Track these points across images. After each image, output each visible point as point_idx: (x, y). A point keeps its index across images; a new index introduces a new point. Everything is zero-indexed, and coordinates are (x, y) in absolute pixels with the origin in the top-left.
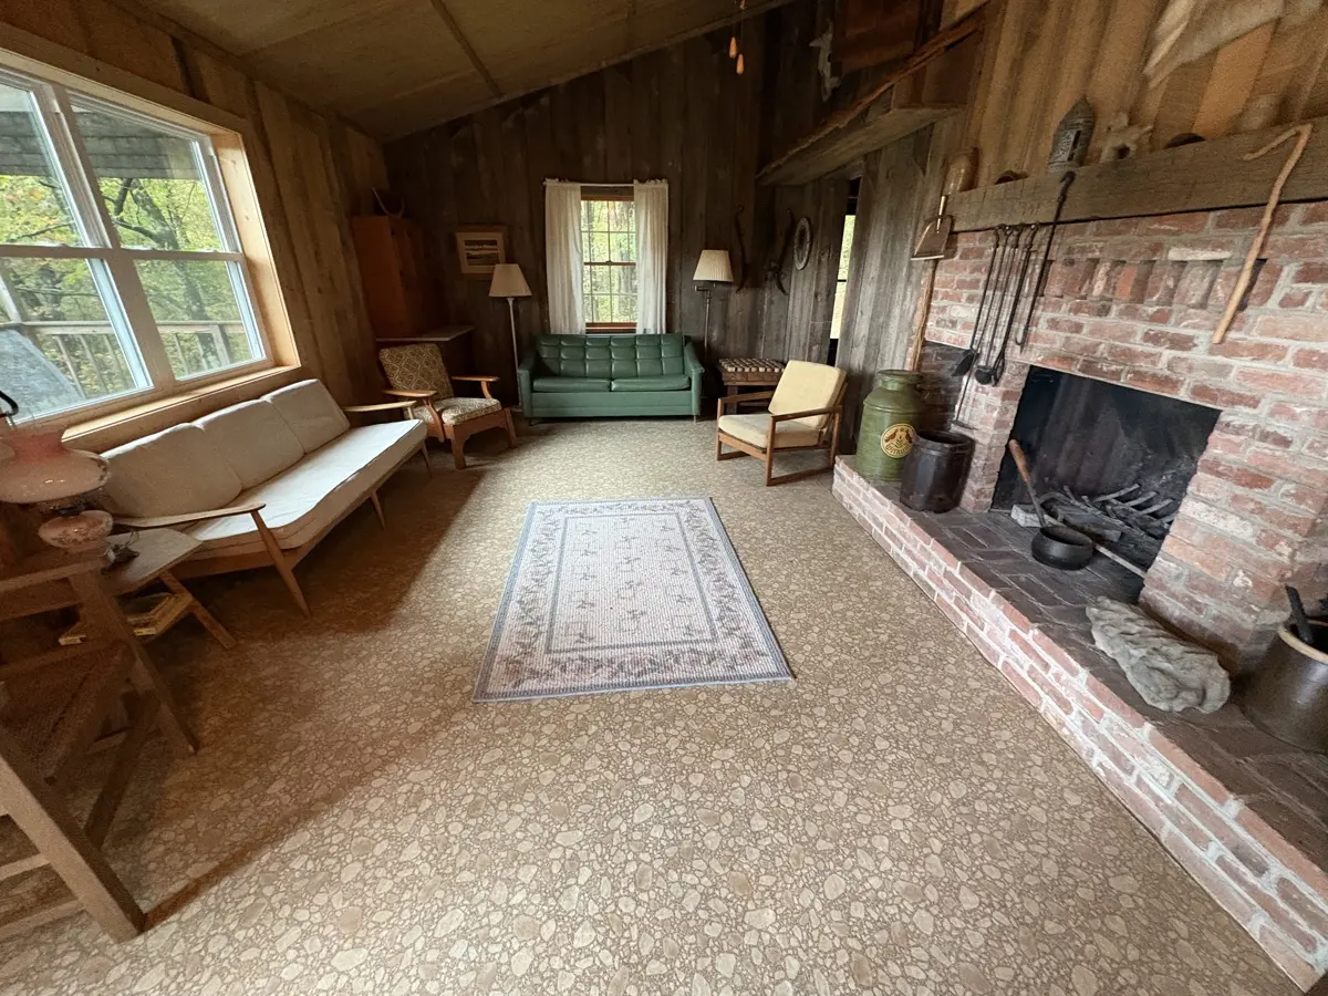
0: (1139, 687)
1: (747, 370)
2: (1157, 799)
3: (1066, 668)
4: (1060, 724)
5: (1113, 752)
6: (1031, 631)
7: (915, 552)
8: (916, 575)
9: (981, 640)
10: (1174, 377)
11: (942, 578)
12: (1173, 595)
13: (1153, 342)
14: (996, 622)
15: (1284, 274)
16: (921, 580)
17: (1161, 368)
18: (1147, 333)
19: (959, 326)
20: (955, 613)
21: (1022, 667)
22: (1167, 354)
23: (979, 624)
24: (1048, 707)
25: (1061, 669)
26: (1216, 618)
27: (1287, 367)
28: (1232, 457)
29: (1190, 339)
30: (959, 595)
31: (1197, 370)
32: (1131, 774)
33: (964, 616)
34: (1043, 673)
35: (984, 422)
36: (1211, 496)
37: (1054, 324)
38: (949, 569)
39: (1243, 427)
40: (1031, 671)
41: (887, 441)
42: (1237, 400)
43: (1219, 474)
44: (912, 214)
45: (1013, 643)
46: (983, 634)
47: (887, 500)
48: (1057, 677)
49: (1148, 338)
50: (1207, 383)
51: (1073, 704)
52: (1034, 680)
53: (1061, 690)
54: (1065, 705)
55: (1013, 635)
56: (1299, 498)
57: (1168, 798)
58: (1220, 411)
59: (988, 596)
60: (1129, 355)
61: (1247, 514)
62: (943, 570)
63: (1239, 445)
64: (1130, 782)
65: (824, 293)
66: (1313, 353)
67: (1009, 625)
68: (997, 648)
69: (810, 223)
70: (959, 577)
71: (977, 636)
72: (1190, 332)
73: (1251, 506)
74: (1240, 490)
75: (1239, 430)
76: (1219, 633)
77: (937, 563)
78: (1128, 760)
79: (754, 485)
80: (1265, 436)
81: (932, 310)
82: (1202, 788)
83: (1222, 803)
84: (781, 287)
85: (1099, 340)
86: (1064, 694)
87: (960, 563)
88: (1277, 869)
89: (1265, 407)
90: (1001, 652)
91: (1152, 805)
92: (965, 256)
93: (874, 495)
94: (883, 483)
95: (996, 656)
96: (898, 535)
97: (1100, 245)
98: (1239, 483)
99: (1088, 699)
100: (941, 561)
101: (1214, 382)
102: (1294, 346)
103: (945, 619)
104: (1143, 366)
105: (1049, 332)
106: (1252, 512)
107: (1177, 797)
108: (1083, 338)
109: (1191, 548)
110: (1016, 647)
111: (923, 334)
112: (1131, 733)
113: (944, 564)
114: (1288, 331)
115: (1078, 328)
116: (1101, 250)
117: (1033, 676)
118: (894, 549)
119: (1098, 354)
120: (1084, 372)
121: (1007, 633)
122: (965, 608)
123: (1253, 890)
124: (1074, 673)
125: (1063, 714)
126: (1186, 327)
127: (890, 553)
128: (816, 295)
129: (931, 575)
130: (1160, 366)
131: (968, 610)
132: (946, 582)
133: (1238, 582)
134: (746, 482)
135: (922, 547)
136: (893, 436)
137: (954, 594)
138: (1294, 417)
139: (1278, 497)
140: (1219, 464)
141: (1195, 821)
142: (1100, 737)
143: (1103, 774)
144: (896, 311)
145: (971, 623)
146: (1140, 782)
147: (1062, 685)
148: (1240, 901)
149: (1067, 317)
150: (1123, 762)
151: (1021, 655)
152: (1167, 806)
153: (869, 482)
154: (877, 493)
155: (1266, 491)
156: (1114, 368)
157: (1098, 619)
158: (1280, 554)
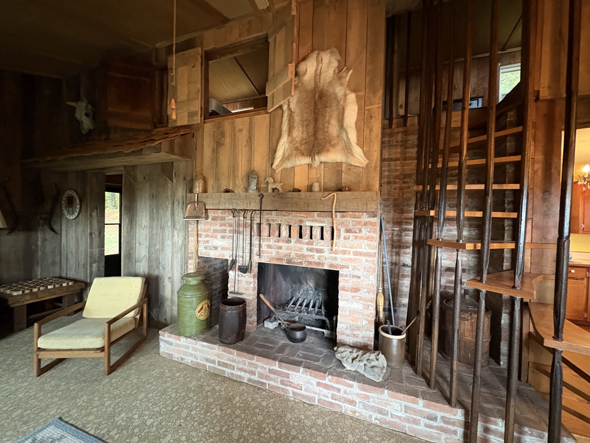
0: (371, 378)
1: (35, 290)
2: (400, 418)
3: (348, 386)
4: (354, 412)
5: (379, 411)
6: (327, 378)
7: (245, 367)
8: (249, 380)
9: (302, 395)
10: (321, 262)
11: (269, 374)
12: (348, 335)
13: (310, 251)
14: (308, 382)
15: (341, 231)
16: (254, 381)
17: (316, 260)
18: (307, 249)
19: (219, 249)
20: (283, 389)
21: (327, 397)
22: (317, 255)
23: (299, 387)
24: (347, 408)
25: (345, 388)
26: (362, 338)
27: (352, 256)
28: (347, 284)
29: (322, 250)
30: (282, 378)
31: (328, 259)
32: (388, 415)
33: (288, 388)
34: (338, 394)
35: (247, 289)
36: (346, 298)
37: (269, 247)
38: (271, 368)
39: (347, 275)
40: (333, 397)
41: (199, 312)
42: (343, 267)
43: (346, 290)
44: (167, 198)
45: (320, 388)
46: (303, 392)
47: (214, 346)
48: (345, 392)
49: (308, 250)
50: (332, 263)
51: (356, 400)
52: (336, 400)
53: (349, 397)
54: (352, 403)
55: (319, 384)
56: (368, 292)
57: (403, 415)
58: (338, 271)
59: (299, 372)
60: (303, 256)
61: (357, 301)
62: (267, 370)
63: (348, 280)
64: (389, 418)
65: (97, 233)
66: (357, 252)
67: (314, 381)
68: (312, 395)
69: (76, 192)
70: (279, 369)
71: (299, 395)
72: (322, 247)
73: (358, 298)
74: (353, 294)
75: (346, 276)
76: (365, 342)
77: (262, 367)
78: (385, 410)
79: (96, 380)
80: (353, 276)
81: (200, 242)
82: (410, 402)
83: (417, 403)
84: (53, 230)
85: (290, 252)
86: (351, 398)
87: (277, 362)
88: (439, 414)
89: (350, 268)
90: (315, 395)
91: (399, 421)
92: (214, 219)
93: (202, 346)
94: (203, 336)
95: (313, 399)
96: (229, 363)
97: (280, 219)
98: (352, 292)
99: (361, 394)
100: (265, 366)
101: (334, 262)
102: (352, 250)
103: (279, 396)
104: (310, 259)
105: (268, 249)
106: (359, 300)
107: (406, 412)
108: (283, 251)
109: (347, 317)
110: (322, 389)
111: (197, 253)
112: (382, 398)
113: (267, 367)
114: (349, 246)
115: (280, 248)
116: (281, 221)
117: (334, 398)
118: (228, 371)
119: (292, 257)
120: (288, 263)
121: (315, 384)
122: (288, 383)
123: (437, 428)
124: (351, 386)
125: (353, 407)
126: (320, 246)
127: (226, 375)
128: (91, 234)
129: (261, 375)
130: (316, 259)
131: (291, 384)
132: (272, 376)
133: (364, 323)
134: (85, 382)
135: (249, 363)
136: (202, 308)
137: (279, 379)
138: (359, 270)
139: (363, 293)
140: (345, 288)
141: (414, 416)
142: (372, 407)
143: (378, 422)
144: (168, 243)
145: (294, 390)
146: (392, 416)
147: (348, 394)
148: (436, 435)
149: (274, 244)
150: (384, 412)
151: (325, 391)
152: (404, 418)
153: (195, 339)
154: (205, 344)
155: (360, 293)
156: (299, 261)
157: (343, 358)
158: (371, 310)
